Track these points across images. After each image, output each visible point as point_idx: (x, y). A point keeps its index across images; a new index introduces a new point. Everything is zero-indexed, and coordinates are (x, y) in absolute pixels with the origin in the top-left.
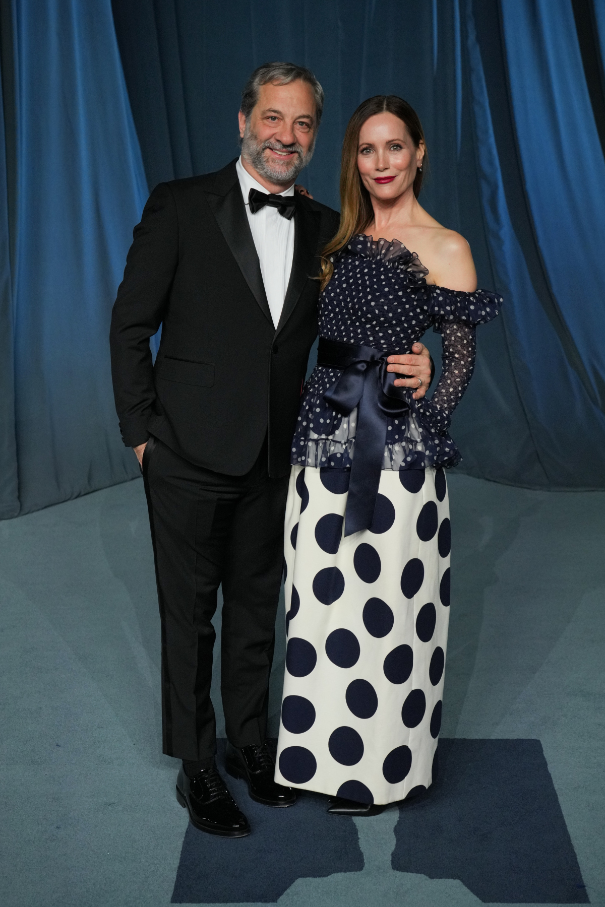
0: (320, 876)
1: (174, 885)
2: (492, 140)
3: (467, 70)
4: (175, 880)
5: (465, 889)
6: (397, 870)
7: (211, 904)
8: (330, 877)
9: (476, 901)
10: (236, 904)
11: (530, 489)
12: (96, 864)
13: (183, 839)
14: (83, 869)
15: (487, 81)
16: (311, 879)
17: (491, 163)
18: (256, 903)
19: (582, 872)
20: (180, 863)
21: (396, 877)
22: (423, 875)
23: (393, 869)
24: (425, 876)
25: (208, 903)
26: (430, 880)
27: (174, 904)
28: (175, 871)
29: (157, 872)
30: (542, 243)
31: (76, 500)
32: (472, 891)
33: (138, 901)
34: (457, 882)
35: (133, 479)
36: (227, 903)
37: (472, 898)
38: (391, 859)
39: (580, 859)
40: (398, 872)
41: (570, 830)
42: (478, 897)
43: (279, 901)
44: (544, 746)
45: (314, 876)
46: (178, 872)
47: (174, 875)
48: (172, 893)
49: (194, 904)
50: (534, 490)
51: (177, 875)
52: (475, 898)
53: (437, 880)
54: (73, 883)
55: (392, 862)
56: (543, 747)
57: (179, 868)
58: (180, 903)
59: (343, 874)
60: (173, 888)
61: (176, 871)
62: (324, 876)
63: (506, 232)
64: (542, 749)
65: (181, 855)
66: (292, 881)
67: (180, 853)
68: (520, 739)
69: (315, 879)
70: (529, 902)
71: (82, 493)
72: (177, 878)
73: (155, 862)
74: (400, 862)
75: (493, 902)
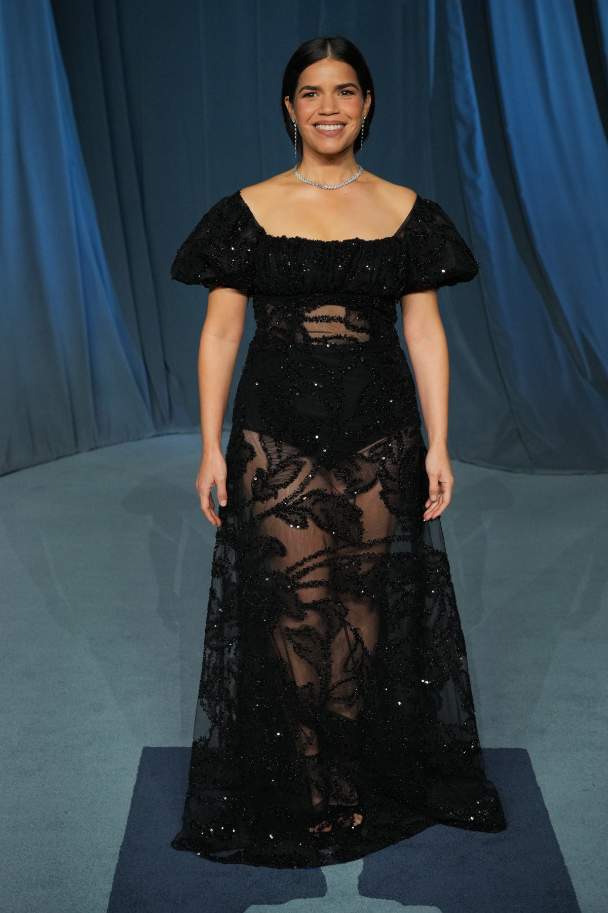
0: (276, 903)
2: (469, 76)
4: (106, 908)
6: (365, 896)
8: (286, 904)
11: (511, 471)
12: (15, 890)
13: (117, 862)
16: (266, 906)
17: (468, 102)
19: (578, 898)
20: (113, 888)
21: (364, 904)
22: (394, 901)
23: (360, 894)
24: (397, 903)
26: (403, 906)
28: (107, 897)
29: (86, 898)
30: (525, 194)
34: (434, 909)
35: (58, 458)
38: (357, 883)
39: (576, 883)
40: (366, 898)
41: (564, 850)
44: (531, 756)
45: (269, 903)
46: (110, 899)
47: (105, 902)
50: (516, 473)
51: (110, 902)
53: (411, 907)
55: (360, 886)
56: (530, 756)
57: (112, 894)
59: (302, 900)
61: (109, 898)
62: (281, 903)
63: (484, 180)
64: (529, 759)
65: (114, 879)
66: (243, 909)
67: (113, 877)
68: (504, 749)
69: (271, 906)
72: (109, 906)
73: (84, 887)
74: (369, 887)
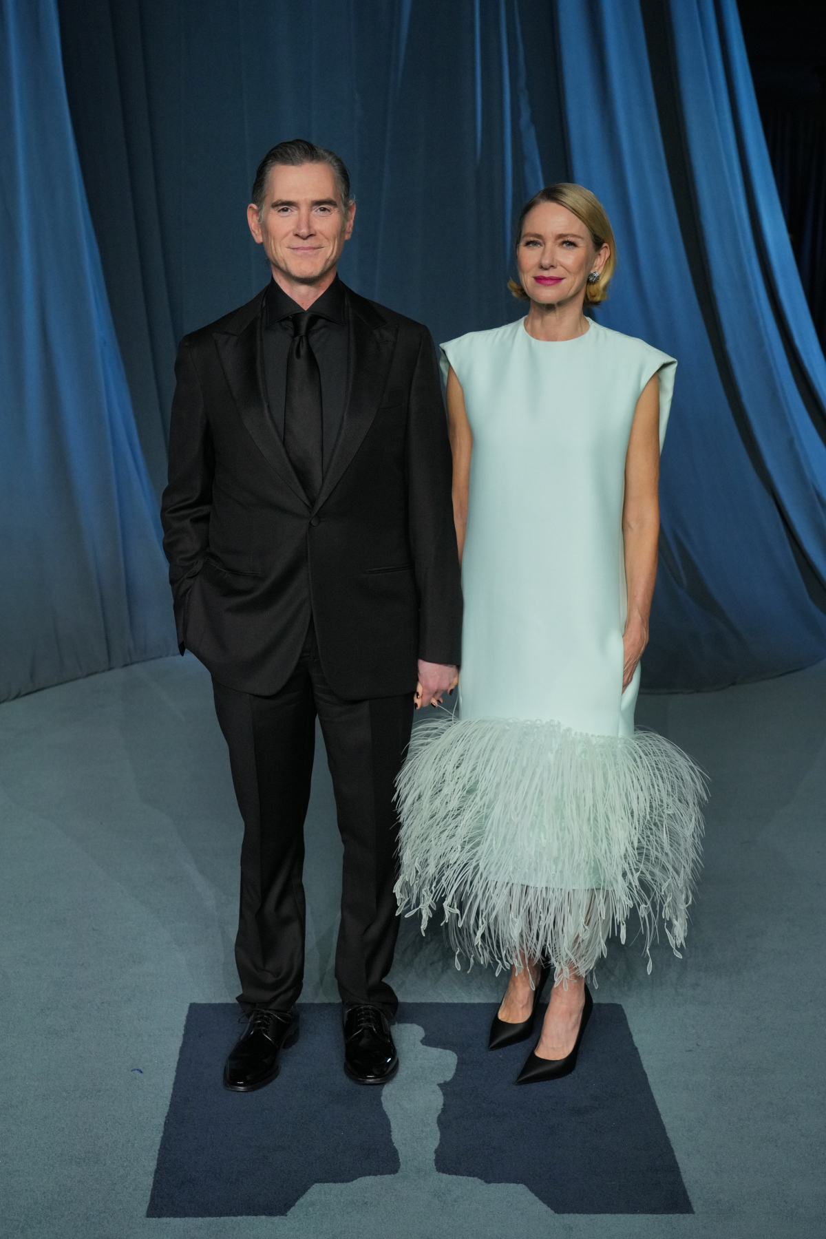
0: (342, 1181)
1: (150, 1193)
3: (519, 159)
4: (151, 1187)
5: (531, 1196)
6: (443, 1172)
7: (200, 1218)
8: (355, 1182)
9: (546, 1211)
10: (232, 1218)
12: (46, 1167)
13: (162, 1134)
14: (29, 1174)
15: (544, 172)
16: (331, 1185)
18: (258, 1217)
19: (682, 1174)
20: (158, 1164)
21: (442, 1181)
22: (476, 1178)
23: (437, 1170)
24: (479, 1180)
25: (195, 1217)
26: (486, 1184)
27: (151, 1219)
28: (151, 1176)
29: (127, 1177)
31: (13, 702)
32: (541, 1199)
33: (102, 1215)
34: (521, 1188)
35: (88, 675)
36: (220, 1216)
37: (541, 1208)
38: (434, 1158)
39: (679, 1156)
40: (444, 1175)
41: (665, 1119)
42: (548, 1206)
43: (289, 1213)
44: (627, 1011)
45: (335, 1182)
46: (155, 1178)
47: (149, 1181)
48: (148, 1204)
49: (177, 1219)
51: (154, 1181)
52: (545, 1207)
53: (495, 1185)
54: (15, 1191)
55: (437, 1161)
56: (625, 1012)
57: (157, 1171)
58: (159, 1217)
59: (372, 1177)
60: (148, 1198)
61: (153, 1176)
62: (348, 1181)
64: (625, 1015)
65: (159, 1154)
66: (305, 1190)
67: (157, 1152)
69: (337, 1184)
70: (615, 1213)
71: (23, 693)
72: (153, 1185)
73: (125, 1164)
74: (447, 1162)
75: (569, 1213)
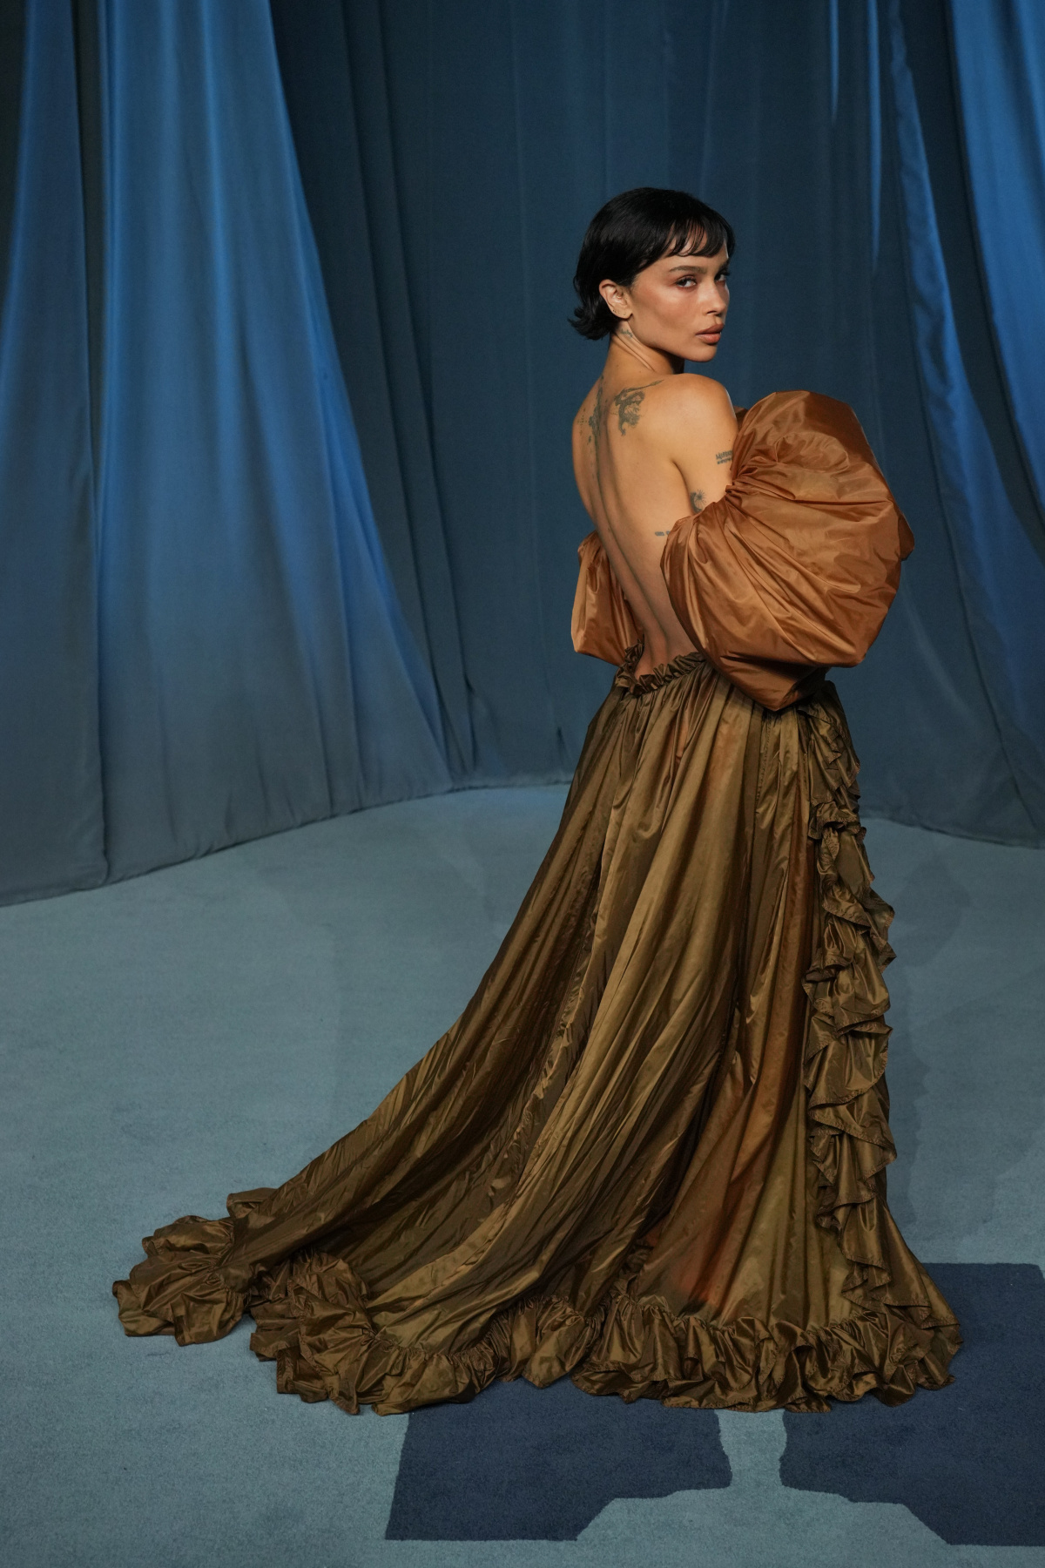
0: (652, 1496)
1: (390, 1507)
2: (934, 236)
3: (891, 115)
4: (391, 1500)
5: (914, 1521)
6: (791, 1486)
7: (458, 1542)
8: (669, 1497)
9: (935, 1541)
10: (502, 1542)
11: (1002, 843)
12: (250, 1471)
13: (405, 1430)
14: (227, 1480)
15: (924, 133)
16: (637, 1501)
17: (932, 276)
18: (538, 1541)
20: (400, 1470)
21: (789, 1498)
22: (836, 1495)
23: (783, 1484)
24: (842, 1498)
25: (452, 1540)
26: (851, 1504)
27: (391, 1541)
28: (391, 1484)
29: (359, 1485)
30: (1021, 415)
31: (202, 860)
32: (928, 1524)
33: (326, 1535)
34: (900, 1509)
35: (304, 824)
36: (485, 1540)
37: (928, 1536)
38: (779, 1467)
40: (793, 1489)
42: (938, 1535)
43: (579, 1537)
45: (642, 1496)
46: (396, 1487)
47: (390, 1492)
48: (387, 1522)
49: (426, 1542)
50: (1011, 845)
51: (396, 1491)
52: (934, 1536)
53: (863, 1504)
54: (208, 1502)
55: (783, 1472)
57: (400, 1478)
58: (402, 1539)
59: (694, 1492)
60: (387, 1514)
61: (394, 1484)
62: (660, 1495)
63: (959, 396)
64: (1044, 1280)
65: (402, 1457)
66: (602, 1504)
67: (400, 1453)
68: (1003, 1265)
69: (645, 1500)
70: (1031, 1545)
71: (216, 848)
72: (395, 1497)
73: (356, 1469)
74: (797, 1472)
75: (966, 1543)
